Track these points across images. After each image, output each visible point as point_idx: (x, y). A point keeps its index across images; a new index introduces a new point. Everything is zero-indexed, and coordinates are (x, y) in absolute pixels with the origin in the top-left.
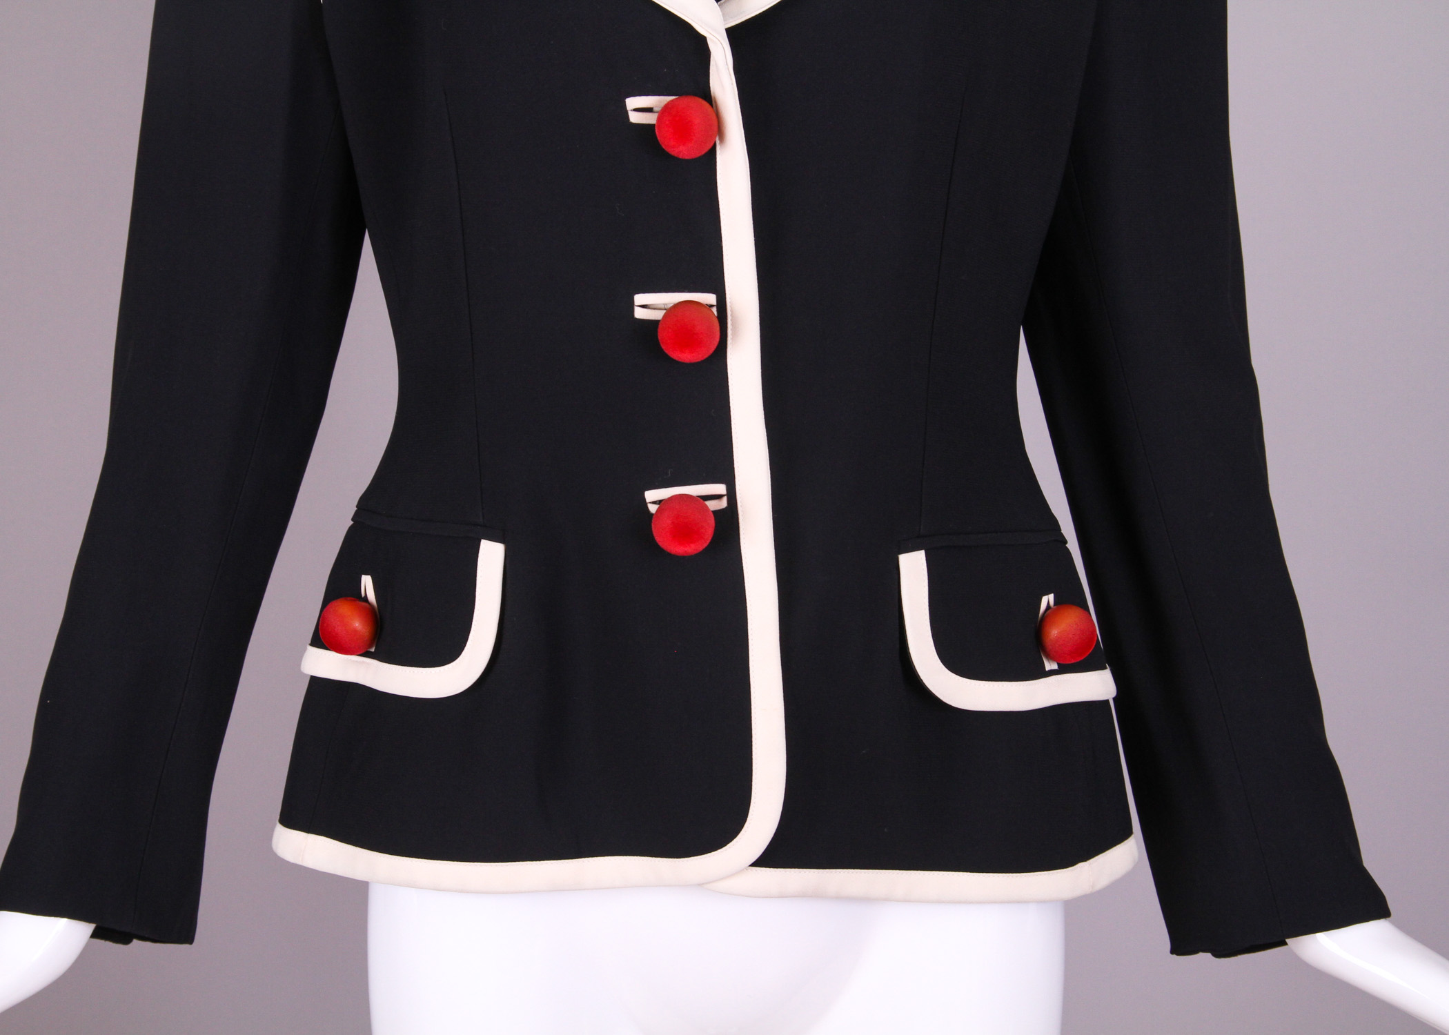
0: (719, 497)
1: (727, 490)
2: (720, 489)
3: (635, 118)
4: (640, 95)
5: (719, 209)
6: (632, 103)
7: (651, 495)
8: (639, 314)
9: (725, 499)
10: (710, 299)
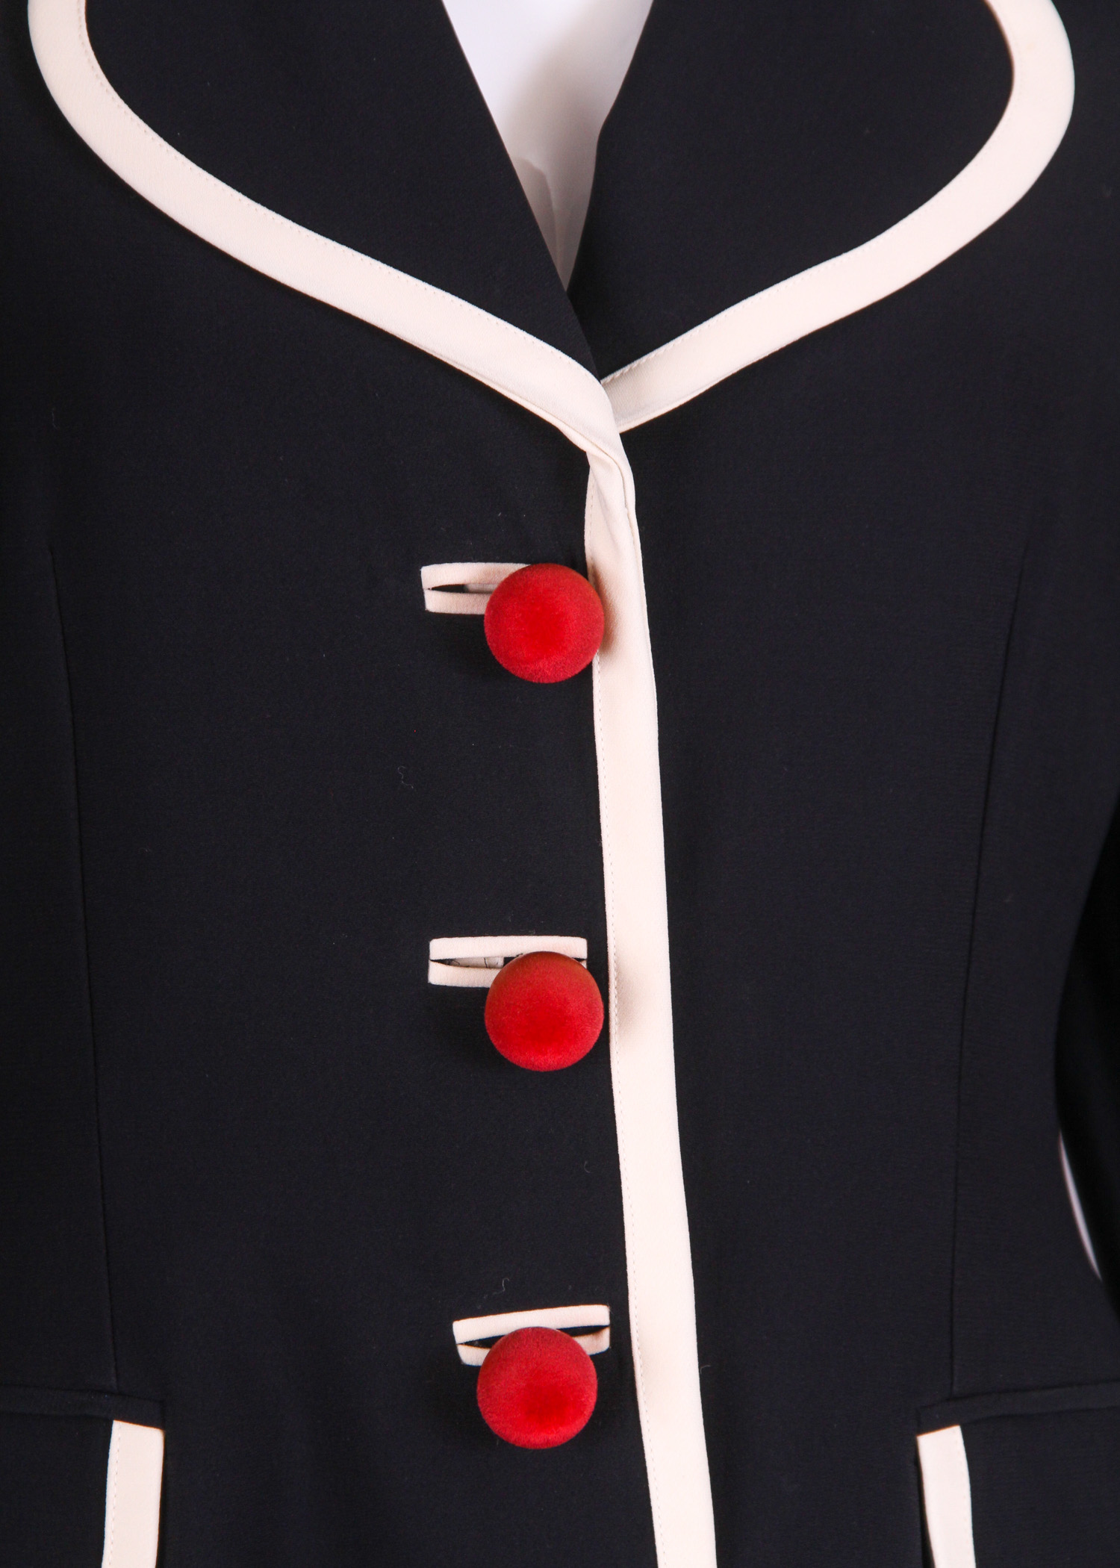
0: (594, 1330)
1: (612, 1317)
2: (598, 1314)
3: (435, 603)
4: (451, 561)
5: (596, 777)
6: (433, 575)
7: (465, 1329)
8: (438, 975)
9: (606, 1333)
10: (576, 947)
